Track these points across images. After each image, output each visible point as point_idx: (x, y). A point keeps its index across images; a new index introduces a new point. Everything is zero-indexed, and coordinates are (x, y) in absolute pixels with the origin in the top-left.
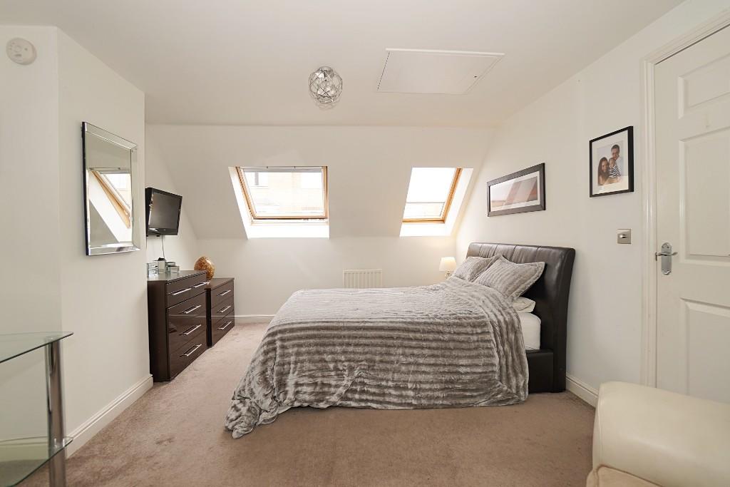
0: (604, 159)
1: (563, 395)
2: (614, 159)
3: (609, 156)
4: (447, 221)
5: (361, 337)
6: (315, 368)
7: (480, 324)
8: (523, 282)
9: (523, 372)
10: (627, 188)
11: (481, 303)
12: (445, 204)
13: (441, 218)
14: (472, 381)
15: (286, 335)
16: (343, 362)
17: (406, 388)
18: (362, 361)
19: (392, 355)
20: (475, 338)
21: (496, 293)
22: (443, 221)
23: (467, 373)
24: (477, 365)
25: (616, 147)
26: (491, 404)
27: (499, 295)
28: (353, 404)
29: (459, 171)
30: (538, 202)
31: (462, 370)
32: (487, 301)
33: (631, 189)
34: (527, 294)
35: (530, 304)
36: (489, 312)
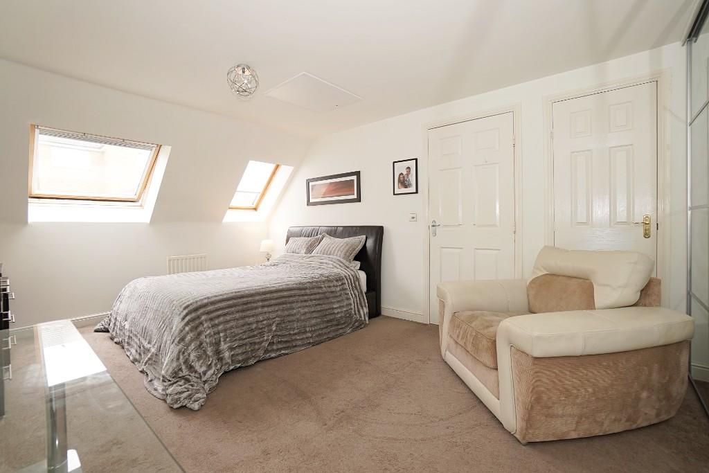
0: (402, 174)
1: (380, 317)
2: (408, 175)
3: (405, 173)
4: (258, 210)
5: (271, 299)
6: (242, 331)
7: (339, 279)
8: (354, 249)
9: (365, 306)
10: (415, 191)
11: (332, 266)
12: (260, 195)
13: (254, 206)
14: (341, 317)
15: (208, 309)
16: (262, 321)
17: (306, 332)
18: (275, 318)
19: (293, 309)
20: (338, 289)
21: (338, 258)
22: (255, 209)
23: (338, 313)
24: (343, 306)
25: (408, 168)
26: (353, 331)
27: (342, 260)
28: (273, 355)
29: (277, 166)
30: (355, 196)
31: (336, 311)
32: (335, 264)
33: (417, 192)
34: (356, 259)
35: (358, 264)
36: (342, 272)
